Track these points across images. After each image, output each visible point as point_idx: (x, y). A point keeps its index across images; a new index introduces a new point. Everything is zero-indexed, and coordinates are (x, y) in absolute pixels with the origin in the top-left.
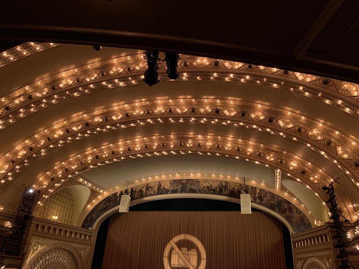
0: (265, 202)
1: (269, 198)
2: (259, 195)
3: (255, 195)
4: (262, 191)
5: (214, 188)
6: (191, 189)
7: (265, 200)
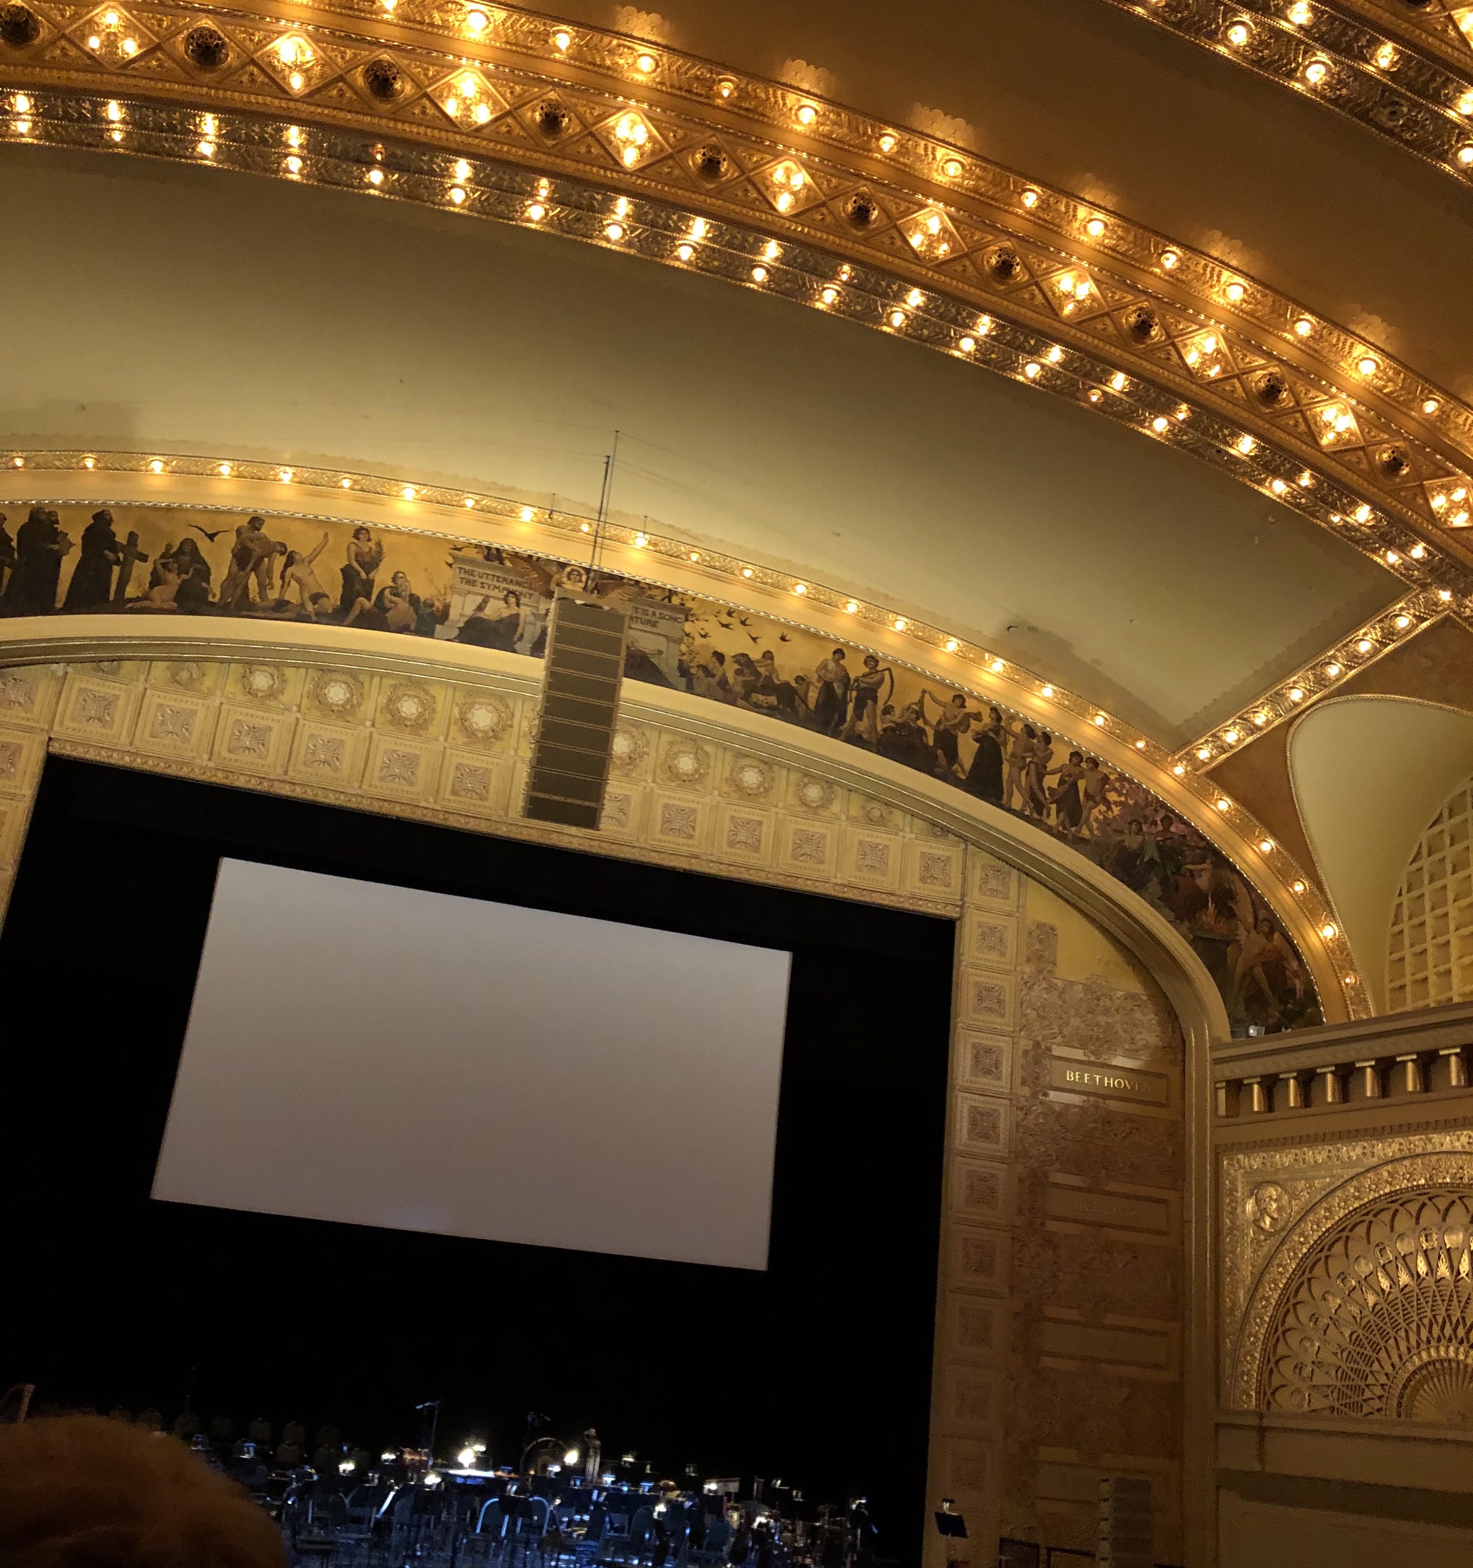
0: (1091, 830)
1: (1116, 810)
2: (1061, 782)
3: (1040, 777)
4: (1084, 765)
7: (1097, 820)
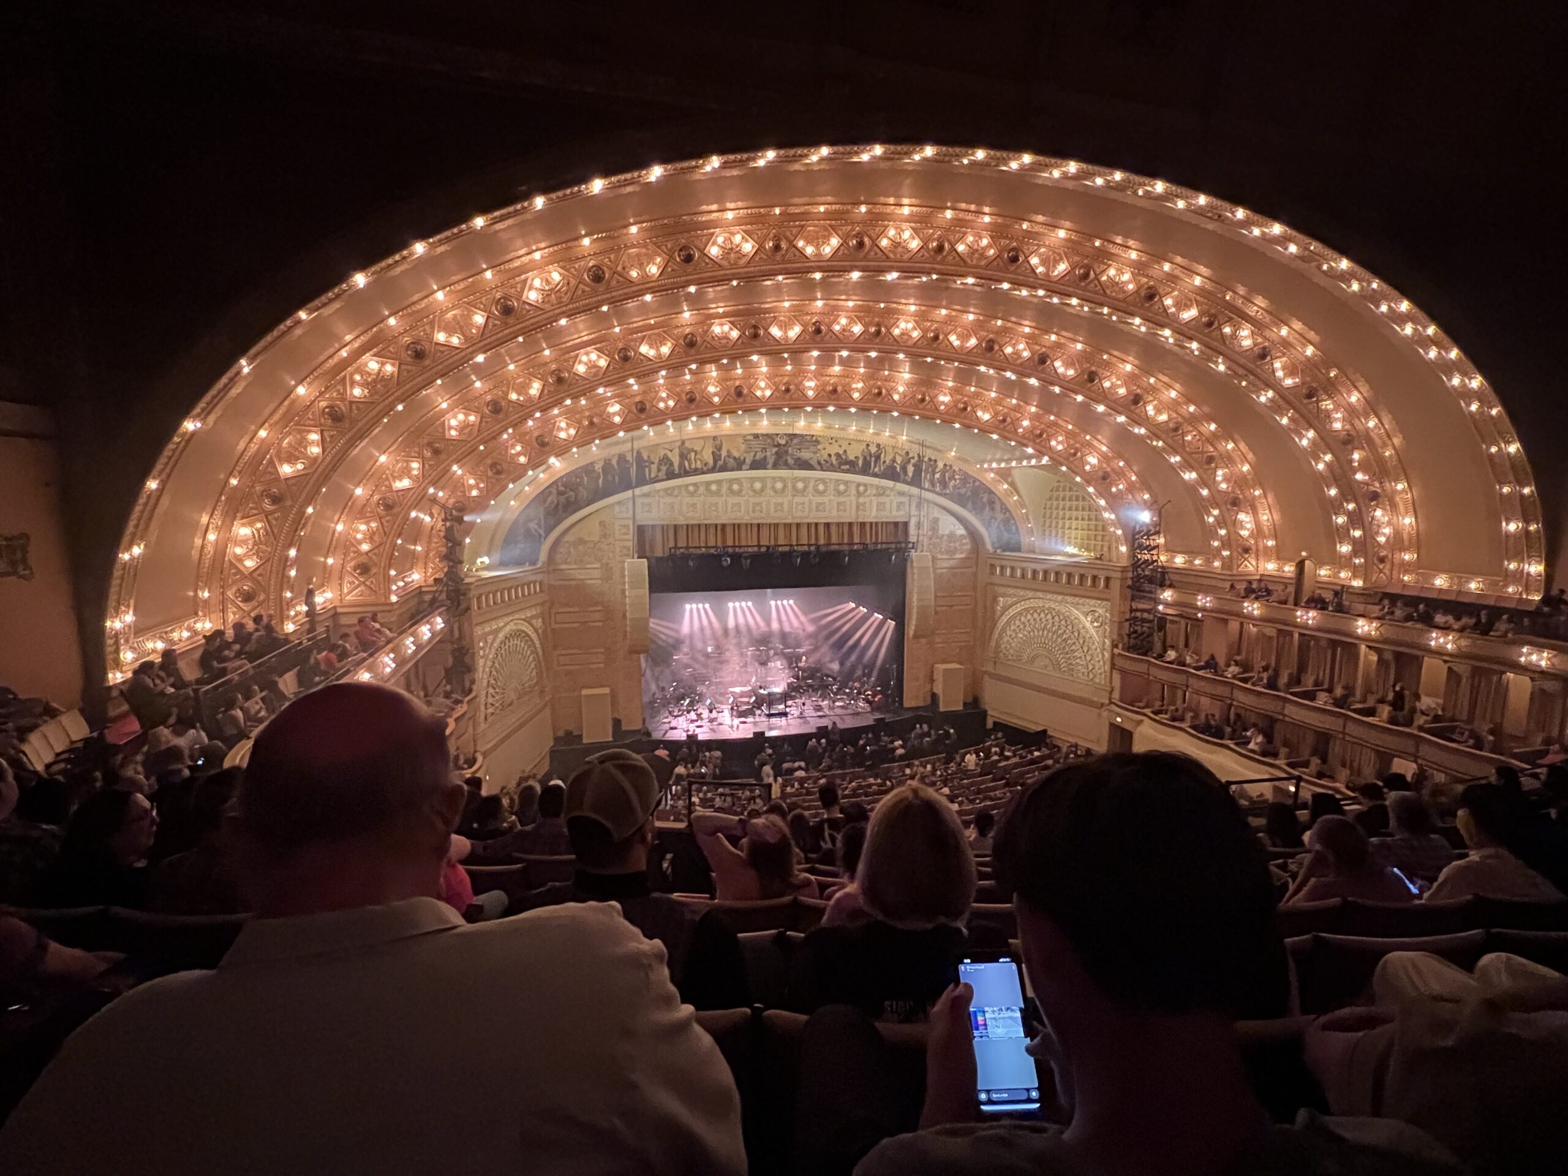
0: (949, 490)
1: (958, 482)
4: (948, 468)
5: (852, 457)
6: (799, 459)
